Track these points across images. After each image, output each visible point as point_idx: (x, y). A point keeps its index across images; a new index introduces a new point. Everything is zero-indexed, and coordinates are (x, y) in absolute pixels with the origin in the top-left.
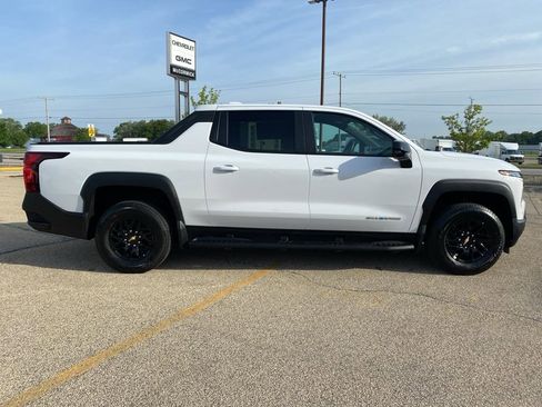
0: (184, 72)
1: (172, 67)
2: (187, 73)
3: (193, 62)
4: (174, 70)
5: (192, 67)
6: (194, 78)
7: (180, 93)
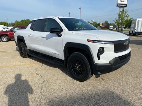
0: (123, 5)
1: (118, 4)
2: (124, 5)
3: (126, 2)
4: (119, 5)
5: (126, 3)
6: (126, 7)
7: (120, 12)
